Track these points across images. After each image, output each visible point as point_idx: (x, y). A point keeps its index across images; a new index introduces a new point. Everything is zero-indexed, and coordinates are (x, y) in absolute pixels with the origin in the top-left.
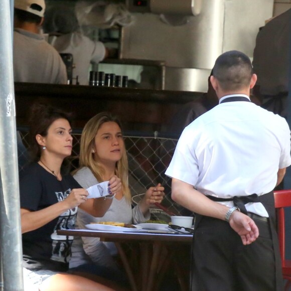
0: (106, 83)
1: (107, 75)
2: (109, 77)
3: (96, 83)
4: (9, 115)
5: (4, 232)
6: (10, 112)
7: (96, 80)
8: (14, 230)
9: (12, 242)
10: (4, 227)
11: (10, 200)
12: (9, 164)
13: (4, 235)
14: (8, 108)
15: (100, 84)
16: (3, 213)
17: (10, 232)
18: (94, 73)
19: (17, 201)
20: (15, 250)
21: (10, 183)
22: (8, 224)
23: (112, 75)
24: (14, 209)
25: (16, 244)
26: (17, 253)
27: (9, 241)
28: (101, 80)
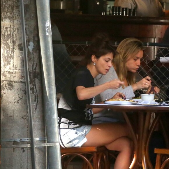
0: (123, 13)
1: (123, 8)
2: (125, 9)
3: (116, 14)
4: (47, 34)
5: (46, 107)
6: (48, 32)
7: (116, 12)
8: (52, 105)
9: (51, 112)
10: (46, 103)
11: (50, 87)
12: (48, 64)
13: (46, 108)
14: (47, 30)
15: (119, 14)
16: (45, 94)
17: (50, 106)
18: (115, 8)
19: (54, 87)
20: (53, 118)
21: (49, 76)
22: (48, 101)
23: (126, 9)
24: (52, 92)
25: (54, 114)
26: (54, 119)
27: (49, 112)
28: (119, 12)
